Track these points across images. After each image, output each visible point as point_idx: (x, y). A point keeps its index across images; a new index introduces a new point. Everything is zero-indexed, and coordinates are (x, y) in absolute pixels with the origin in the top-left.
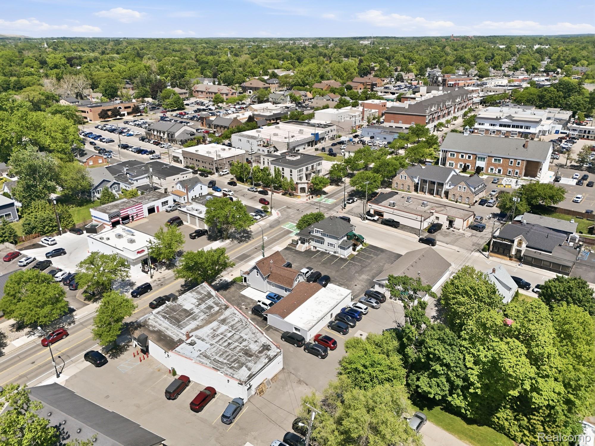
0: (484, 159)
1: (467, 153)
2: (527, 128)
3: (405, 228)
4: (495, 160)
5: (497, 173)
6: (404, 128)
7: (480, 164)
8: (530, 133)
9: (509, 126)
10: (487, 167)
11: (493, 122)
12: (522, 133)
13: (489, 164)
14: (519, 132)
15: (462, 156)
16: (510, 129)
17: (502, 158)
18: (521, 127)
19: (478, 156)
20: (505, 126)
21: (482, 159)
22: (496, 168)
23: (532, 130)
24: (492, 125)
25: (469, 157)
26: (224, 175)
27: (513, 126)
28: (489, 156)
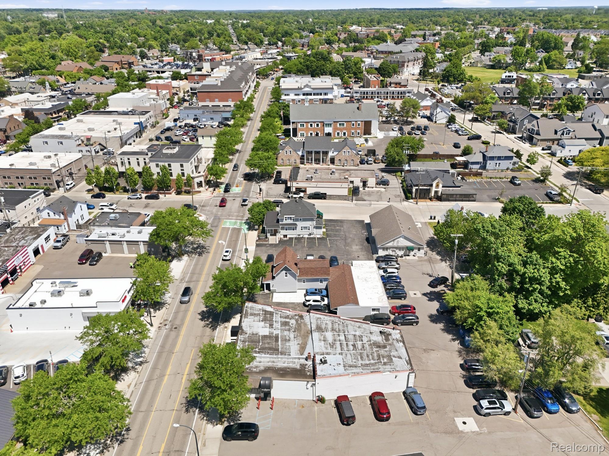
0: (331, 124)
1: (315, 122)
2: (326, 94)
3: (332, 197)
4: (340, 124)
5: (342, 135)
6: (221, 106)
7: (328, 130)
8: (328, 99)
9: (311, 94)
10: (334, 131)
11: (297, 92)
12: (323, 100)
13: (335, 129)
14: (320, 100)
15: (311, 125)
16: (312, 97)
17: (345, 122)
18: (321, 94)
19: (325, 123)
20: (307, 94)
21: (329, 125)
22: (341, 131)
23: (330, 96)
24: (296, 95)
25: (318, 125)
26: (70, 188)
27: (314, 94)
28: (334, 122)
